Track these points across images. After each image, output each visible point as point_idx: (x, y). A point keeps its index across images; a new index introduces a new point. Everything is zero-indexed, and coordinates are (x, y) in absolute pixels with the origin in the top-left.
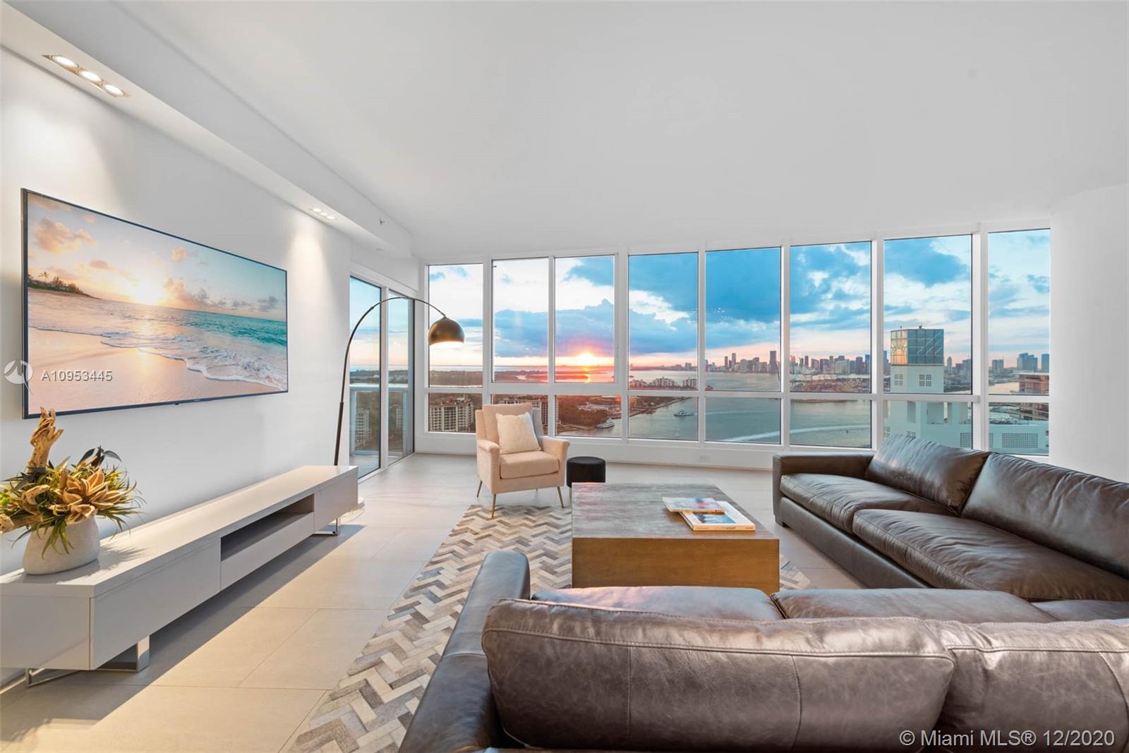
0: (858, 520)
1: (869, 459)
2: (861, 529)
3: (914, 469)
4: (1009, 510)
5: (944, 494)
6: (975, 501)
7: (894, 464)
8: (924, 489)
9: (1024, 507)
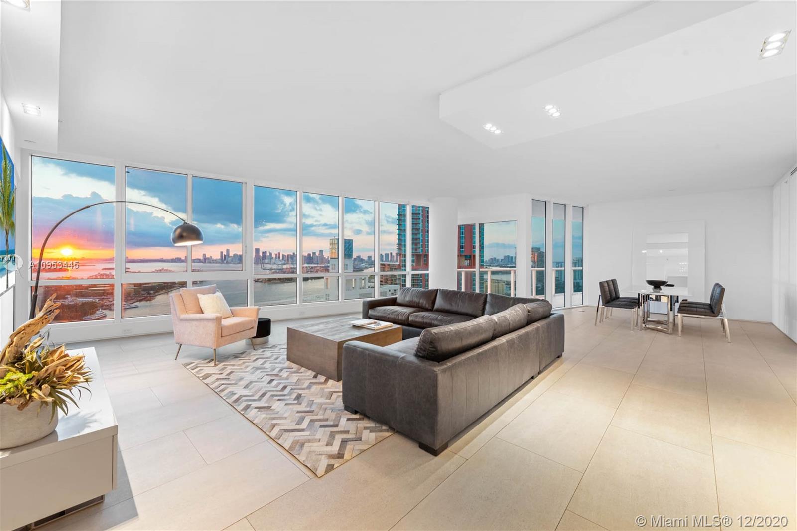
0: (411, 318)
1: (396, 298)
2: (413, 321)
3: (416, 299)
4: (447, 306)
5: (427, 306)
6: (436, 306)
7: (408, 299)
8: (420, 305)
9: (451, 305)
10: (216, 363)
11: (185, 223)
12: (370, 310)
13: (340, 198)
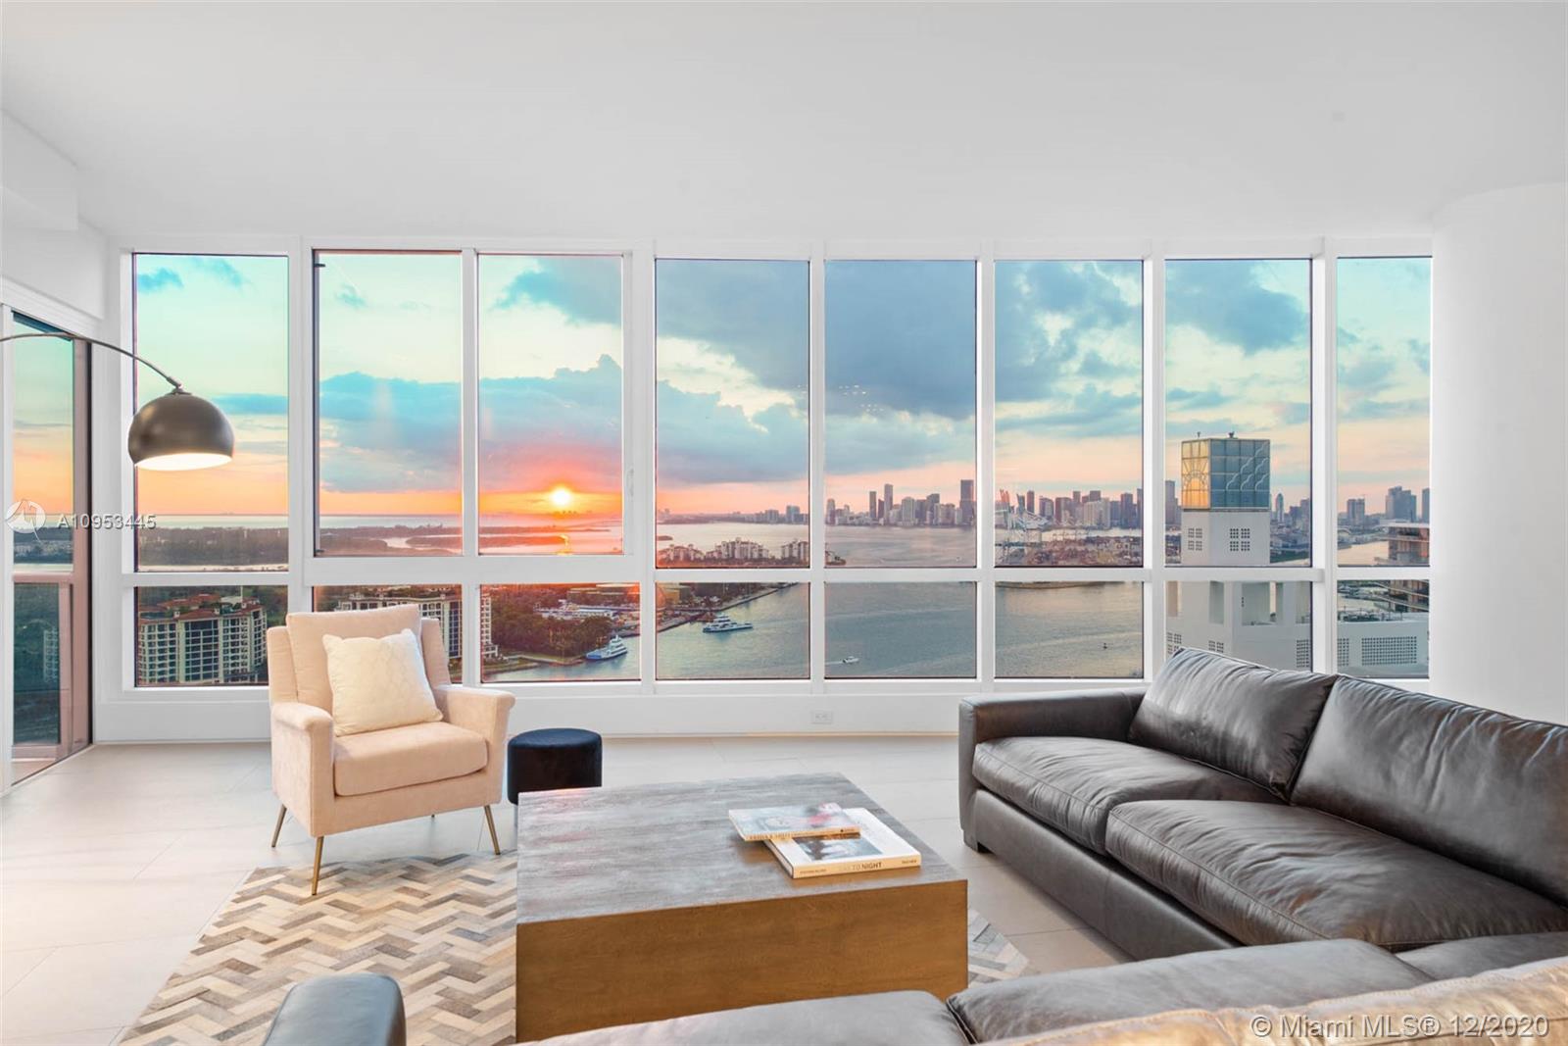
0: (1115, 826)
1: (1137, 701)
2: (1121, 844)
3: (1214, 718)
4: (1366, 785)
5: (1262, 762)
6: (1314, 771)
7: (1180, 710)
8: (1230, 754)
9: (1387, 776)
10: (319, 890)
11: (178, 391)
12: (978, 748)
13: (979, 265)
